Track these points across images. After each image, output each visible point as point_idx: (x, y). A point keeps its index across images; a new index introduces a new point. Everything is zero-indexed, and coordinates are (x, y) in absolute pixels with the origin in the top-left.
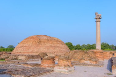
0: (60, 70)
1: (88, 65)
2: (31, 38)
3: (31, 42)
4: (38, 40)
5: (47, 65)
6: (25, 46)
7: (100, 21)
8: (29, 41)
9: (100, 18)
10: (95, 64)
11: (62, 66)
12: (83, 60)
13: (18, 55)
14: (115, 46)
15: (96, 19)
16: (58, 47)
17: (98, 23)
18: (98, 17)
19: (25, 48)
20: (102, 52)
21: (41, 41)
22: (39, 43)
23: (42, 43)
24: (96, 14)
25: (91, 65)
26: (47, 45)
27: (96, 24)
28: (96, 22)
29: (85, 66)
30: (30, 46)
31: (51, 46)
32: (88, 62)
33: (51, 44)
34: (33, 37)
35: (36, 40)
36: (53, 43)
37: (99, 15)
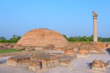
0: (82, 56)
1: (95, 54)
2: (35, 31)
3: (36, 35)
4: (42, 33)
5: (70, 54)
6: (31, 39)
7: (97, 19)
8: (33, 34)
9: (96, 16)
10: (100, 53)
11: (83, 54)
12: (91, 50)
13: (35, 47)
14: (102, 38)
15: (93, 16)
16: (60, 39)
17: (95, 20)
18: (95, 15)
19: (31, 40)
20: (101, 44)
21: (45, 34)
22: (43, 36)
23: (46, 36)
24: (93, 12)
25: (97, 53)
26: (51, 37)
27: (94, 20)
28: (93, 19)
29: (93, 54)
30: (36, 39)
31: (54, 39)
32: (94, 51)
33: (53, 37)
34: (36, 31)
35: (40, 33)
36: (55, 36)
37: (96, 13)
